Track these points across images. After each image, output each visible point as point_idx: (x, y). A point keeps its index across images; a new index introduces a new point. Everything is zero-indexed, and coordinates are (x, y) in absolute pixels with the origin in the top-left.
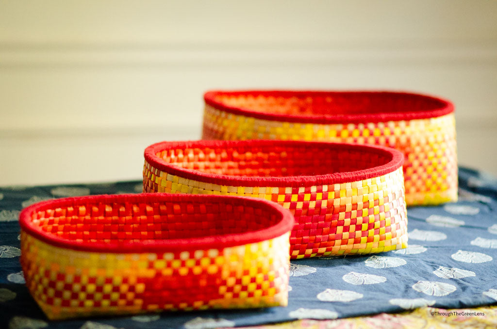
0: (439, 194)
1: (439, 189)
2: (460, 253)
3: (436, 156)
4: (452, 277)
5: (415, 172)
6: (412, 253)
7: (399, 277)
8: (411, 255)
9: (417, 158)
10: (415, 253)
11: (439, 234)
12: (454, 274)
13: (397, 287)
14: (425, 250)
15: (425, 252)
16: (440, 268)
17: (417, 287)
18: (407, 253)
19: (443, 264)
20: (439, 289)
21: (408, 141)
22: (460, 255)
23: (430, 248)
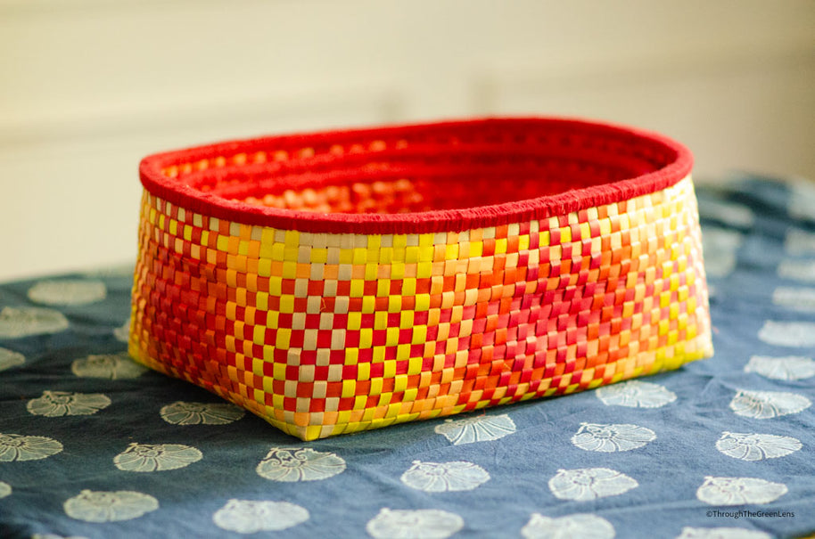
0: (681, 345)
1: (682, 336)
3: (676, 268)
5: (638, 308)
9: (643, 276)
21: (626, 242)
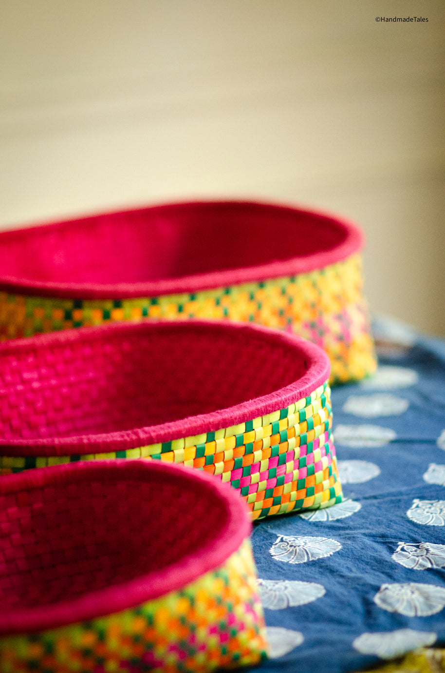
2: (417, 507)
4: (430, 566)
6: (339, 518)
7: (341, 580)
8: (338, 521)
10: (343, 517)
11: (362, 464)
12: (429, 556)
13: (350, 605)
14: (357, 506)
15: (359, 512)
16: (400, 547)
17: (384, 601)
18: (330, 519)
19: (402, 536)
20: (421, 599)
22: (419, 511)
23: (364, 502)
